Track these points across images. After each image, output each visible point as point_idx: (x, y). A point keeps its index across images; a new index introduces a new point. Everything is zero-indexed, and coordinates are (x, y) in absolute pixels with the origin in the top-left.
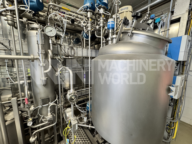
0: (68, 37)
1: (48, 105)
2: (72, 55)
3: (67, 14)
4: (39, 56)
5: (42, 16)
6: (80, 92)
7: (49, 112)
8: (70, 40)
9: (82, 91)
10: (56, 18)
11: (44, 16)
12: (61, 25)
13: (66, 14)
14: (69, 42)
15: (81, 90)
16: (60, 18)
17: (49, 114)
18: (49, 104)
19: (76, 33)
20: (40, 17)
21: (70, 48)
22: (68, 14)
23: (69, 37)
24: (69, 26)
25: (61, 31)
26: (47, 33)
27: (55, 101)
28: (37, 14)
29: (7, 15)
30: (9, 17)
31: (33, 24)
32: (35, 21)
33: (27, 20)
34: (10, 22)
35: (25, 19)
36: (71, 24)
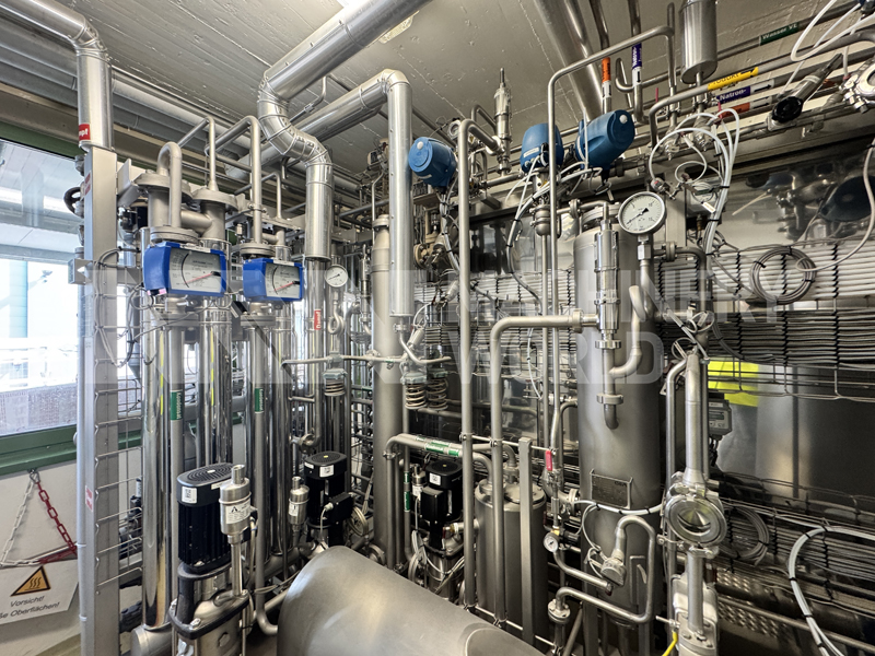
1: (617, 511)
2: (789, 292)
3: (765, 85)
4: (598, 312)
5: (632, 165)
7: (618, 543)
11: (641, 159)
12: (705, 164)
13: (757, 91)
17: (618, 552)
18: (623, 512)
20: (626, 172)
21: (780, 257)
22: (772, 83)
25: (705, 192)
26: (630, 224)
27: (652, 510)
28: (615, 166)
29: (537, 211)
30: (541, 213)
31: (593, 208)
32: (604, 197)
33: (578, 205)
34: (541, 226)
35: (573, 204)
36: (775, 132)
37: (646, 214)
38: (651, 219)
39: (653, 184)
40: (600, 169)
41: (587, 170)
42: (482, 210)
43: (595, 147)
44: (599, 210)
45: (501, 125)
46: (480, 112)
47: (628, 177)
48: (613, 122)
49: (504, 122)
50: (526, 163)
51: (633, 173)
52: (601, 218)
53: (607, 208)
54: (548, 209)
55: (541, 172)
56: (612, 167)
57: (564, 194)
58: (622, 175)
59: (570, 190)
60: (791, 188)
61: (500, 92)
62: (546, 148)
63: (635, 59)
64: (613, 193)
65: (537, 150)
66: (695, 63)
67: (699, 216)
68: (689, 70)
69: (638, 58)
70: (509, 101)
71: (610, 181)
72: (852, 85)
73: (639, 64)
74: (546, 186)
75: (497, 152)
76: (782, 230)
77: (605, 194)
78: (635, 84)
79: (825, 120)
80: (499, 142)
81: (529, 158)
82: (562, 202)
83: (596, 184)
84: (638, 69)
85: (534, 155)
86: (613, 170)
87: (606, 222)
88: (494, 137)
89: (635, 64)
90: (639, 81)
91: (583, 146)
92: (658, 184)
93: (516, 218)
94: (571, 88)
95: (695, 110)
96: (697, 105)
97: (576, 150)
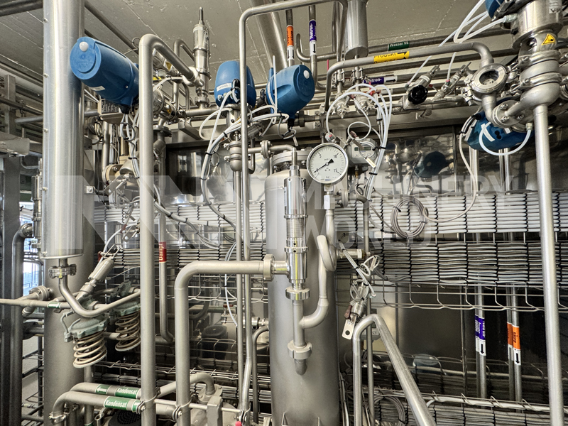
0: (392, 157)
3: (393, 79)
5: (311, 119)
6: (459, 410)
8: (401, 168)
9: (468, 411)
10: (352, 109)
11: (317, 115)
12: (370, 126)
13: (388, 82)
14: (396, 171)
15: (461, 401)
16: (366, 104)
19: (424, 136)
20: (306, 124)
23: (397, 155)
24: (400, 118)
25: (367, 148)
26: (317, 173)
28: (298, 117)
29: (230, 147)
30: (234, 149)
31: (281, 151)
32: (290, 141)
33: (269, 146)
34: (235, 162)
35: (264, 144)
36: (407, 111)
37: (331, 164)
38: (336, 170)
39: (327, 136)
40: (287, 116)
41: (276, 114)
42: (184, 139)
43: (283, 93)
44: (288, 154)
45: (200, 59)
46: (183, 47)
47: (307, 128)
48: (298, 74)
49: (203, 58)
50: (219, 97)
51: (311, 126)
52: (289, 162)
53: (296, 153)
54: (239, 146)
55: (234, 109)
56: (296, 117)
57: (257, 134)
58: (303, 125)
59: (262, 131)
60: (394, 152)
61: (199, 28)
62: (238, 84)
63: (312, 33)
64: (298, 139)
65: (229, 85)
66: (355, 46)
67: (357, 167)
68: (351, 51)
69: (314, 33)
70: (207, 39)
71: (295, 129)
72: (469, 81)
73: (315, 38)
74: (238, 122)
75: (196, 84)
76: (388, 177)
77: (291, 140)
78: (312, 54)
79: (433, 109)
80: (196, 74)
81: (222, 92)
82: (254, 141)
83: (284, 130)
84: (313, 43)
85: (226, 91)
86: (296, 120)
87: (295, 168)
88: (192, 68)
89: (311, 37)
90: (314, 52)
91: (273, 92)
92: (332, 138)
93: (208, 151)
94: (264, 53)
95: (354, 84)
96: (356, 80)
97: (266, 95)
